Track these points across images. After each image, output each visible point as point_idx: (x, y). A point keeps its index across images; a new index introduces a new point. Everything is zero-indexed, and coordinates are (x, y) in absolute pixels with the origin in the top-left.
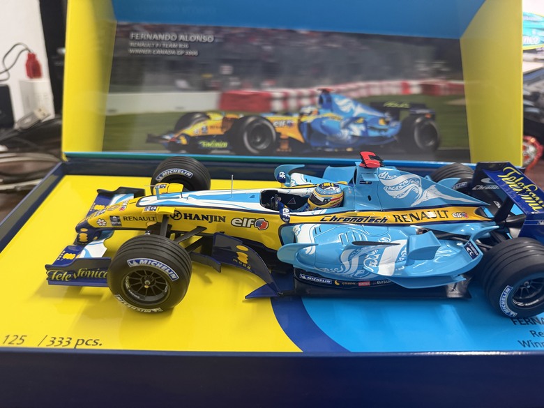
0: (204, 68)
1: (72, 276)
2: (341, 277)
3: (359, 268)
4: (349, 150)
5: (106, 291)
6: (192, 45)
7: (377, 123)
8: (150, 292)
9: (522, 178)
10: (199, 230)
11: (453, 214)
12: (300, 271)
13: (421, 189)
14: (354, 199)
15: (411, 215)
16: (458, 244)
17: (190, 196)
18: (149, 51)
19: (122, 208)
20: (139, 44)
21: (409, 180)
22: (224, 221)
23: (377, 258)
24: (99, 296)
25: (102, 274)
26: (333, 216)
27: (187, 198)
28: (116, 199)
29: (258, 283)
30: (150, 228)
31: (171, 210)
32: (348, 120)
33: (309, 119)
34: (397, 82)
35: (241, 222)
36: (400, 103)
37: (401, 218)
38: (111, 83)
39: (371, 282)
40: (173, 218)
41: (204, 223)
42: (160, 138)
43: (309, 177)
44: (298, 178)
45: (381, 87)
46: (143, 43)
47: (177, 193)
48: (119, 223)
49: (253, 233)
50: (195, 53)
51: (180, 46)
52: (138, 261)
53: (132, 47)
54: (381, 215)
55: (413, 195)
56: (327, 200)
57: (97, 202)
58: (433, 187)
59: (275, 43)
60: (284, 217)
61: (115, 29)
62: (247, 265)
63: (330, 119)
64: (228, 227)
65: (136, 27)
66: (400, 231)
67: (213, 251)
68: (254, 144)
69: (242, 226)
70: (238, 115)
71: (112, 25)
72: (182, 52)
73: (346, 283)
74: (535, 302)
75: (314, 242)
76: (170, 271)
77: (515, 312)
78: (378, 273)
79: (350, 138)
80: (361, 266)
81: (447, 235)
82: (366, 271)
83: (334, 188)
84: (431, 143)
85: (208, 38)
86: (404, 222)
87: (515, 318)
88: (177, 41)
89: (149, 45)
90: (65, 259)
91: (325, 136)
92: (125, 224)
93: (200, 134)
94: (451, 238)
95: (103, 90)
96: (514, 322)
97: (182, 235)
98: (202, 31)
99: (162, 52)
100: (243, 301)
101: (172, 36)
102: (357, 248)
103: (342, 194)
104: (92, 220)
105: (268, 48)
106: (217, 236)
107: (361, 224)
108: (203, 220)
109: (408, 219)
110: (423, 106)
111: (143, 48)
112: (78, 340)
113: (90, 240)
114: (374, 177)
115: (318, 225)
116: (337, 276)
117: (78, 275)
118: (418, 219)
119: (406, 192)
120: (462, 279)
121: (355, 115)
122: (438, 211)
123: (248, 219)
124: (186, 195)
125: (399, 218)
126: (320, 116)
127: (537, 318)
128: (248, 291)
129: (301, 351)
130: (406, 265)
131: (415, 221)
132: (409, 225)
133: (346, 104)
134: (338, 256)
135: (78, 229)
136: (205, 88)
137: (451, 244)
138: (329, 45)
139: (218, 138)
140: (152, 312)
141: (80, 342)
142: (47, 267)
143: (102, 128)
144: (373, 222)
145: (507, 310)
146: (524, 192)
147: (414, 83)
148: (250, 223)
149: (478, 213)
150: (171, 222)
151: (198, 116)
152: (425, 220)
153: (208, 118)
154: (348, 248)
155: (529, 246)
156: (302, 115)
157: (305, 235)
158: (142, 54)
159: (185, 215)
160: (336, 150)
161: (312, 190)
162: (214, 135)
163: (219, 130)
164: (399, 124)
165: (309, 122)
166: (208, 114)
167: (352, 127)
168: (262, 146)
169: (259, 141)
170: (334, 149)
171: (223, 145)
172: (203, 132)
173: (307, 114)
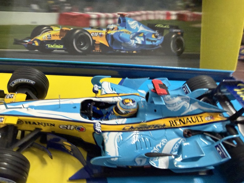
4: (134, 52)
7: (151, 36)
13: (188, 104)
14: (145, 111)
21: (182, 99)
22: (54, 126)
27: (27, 108)
32: (134, 34)
34: (164, 12)
36: (164, 25)
41: (40, 126)
44: (106, 87)
45: (154, 14)
49: (75, 133)
54: (161, 122)
55: (183, 108)
56: (127, 112)
62: (71, 152)
63: (124, 33)
68: (79, 47)
69: (67, 129)
70: (69, 28)
78: (159, 167)
79: (135, 45)
93: (47, 39)
107: (149, 130)
114: (161, 100)
119: (179, 107)
121: (138, 31)
126: (119, 31)
132: (178, 128)
136: (49, 10)
139: (58, 42)
147: (173, 13)
151: (45, 28)
156: (108, 29)
159: (26, 122)
162: (55, 40)
163: (58, 37)
164: (163, 37)
165: (112, 34)
166: (51, 27)
167: (137, 38)
168: (84, 47)
169: (82, 44)
170: (126, 51)
171: (60, 47)
172: (48, 38)
173: (111, 29)
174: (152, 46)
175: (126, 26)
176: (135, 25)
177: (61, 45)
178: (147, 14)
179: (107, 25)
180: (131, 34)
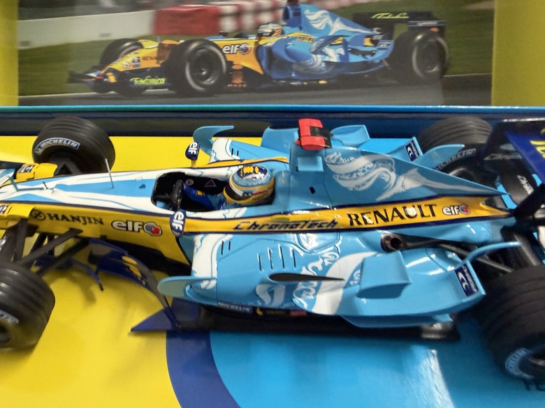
4: (322, 82)
7: (362, 43)
11: (445, 209)
13: (393, 175)
14: (289, 192)
16: (450, 256)
17: (57, 185)
22: (102, 223)
23: (315, 285)
26: (252, 221)
32: (321, 41)
33: (269, 42)
35: (125, 225)
36: (395, 14)
41: (77, 225)
42: (84, 76)
49: (145, 238)
54: (329, 216)
55: (380, 185)
56: (247, 194)
58: (413, 171)
62: (142, 279)
63: (298, 40)
66: (356, 239)
69: (127, 230)
70: (177, 39)
73: (272, 312)
75: (215, 275)
78: (314, 310)
79: (323, 65)
81: (429, 241)
84: (435, 69)
86: (364, 226)
108: (73, 221)
114: (315, 163)
119: (369, 180)
121: (331, 34)
126: (285, 37)
132: (371, 230)
134: (251, 290)
139: (154, 73)
144: (316, 228)
148: (136, 226)
151: (127, 44)
153: (141, 46)
159: (50, 215)
160: (305, 83)
162: (147, 68)
163: (155, 61)
164: (392, 43)
165: (269, 44)
166: (140, 41)
167: (328, 50)
168: (209, 80)
169: (204, 73)
170: (302, 81)
171: (159, 81)
172: (134, 64)
173: (268, 34)
174: (366, 65)
175: (302, 25)
176: (322, 19)
177: (161, 77)
179: (258, 25)
180: (314, 41)
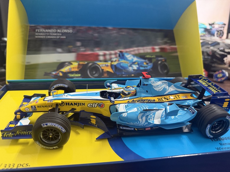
0: (69, 43)
1: (14, 135)
2: (138, 126)
3: (146, 122)
4: (133, 75)
5: (31, 140)
6: (63, 34)
7: (143, 64)
8: (52, 139)
9: (207, 81)
10: (73, 110)
11: (181, 97)
12: (119, 125)
13: (168, 87)
14: (141, 92)
15: (165, 98)
16: (185, 109)
17: (68, 95)
18: (44, 37)
19: (37, 102)
20: (40, 34)
21: (162, 83)
22: (84, 105)
23: (153, 117)
24: (27, 143)
25: (29, 133)
26: (132, 100)
27: (67, 96)
28: (33, 99)
29: (101, 132)
30: (50, 110)
31: (60, 102)
32: (131, 63)
33: (115, 63)
34: (150, 47)
35: (92, 105)
36: (152, 56)
37: (161, 99)
38: (27, 50)
39: (151, 128)
40: (60, 105)
41: (75, 107)
42: (50, 73)
43: (120, 85)
44: (115, 86)
45: (143, 49)
46: (41, 33)
47: (62, 94)
48: (36, 109)
49: (98, 110)
50: (65, 37)
51: (58, 34)
52: (47, 124)
53: (37, 35)
54: (152, 98)
55: (165, 90)
56: (129, 93)
57: (24, 101)
58: (173, 86)
59: (99, 33)
60: (112, 101)
61: (29, 28)
62: (96, 125)
63: (124, 63)
64: (86, 108)
65: (38, 27)
66: (161, 105)
67: (79, 119)
68: (92, 75)
69: (92, 107)
70: (85, 62)
71: (27, 26)
72: (59, 37)
73: (140, 129)
74: (219, 131)
75: (126, 111)
76: (62, 128)
77: (212, 135)
78: (154, 123)
79: (132, 70)
80: (146, 121)
81: (180, 105)
82: (149, 123)
83: (132, 88)
84: (166, 71)
85: (70, 31)
86: (162, 101)
87: (212, 138)
88: (56, 32)
89: (44, 34)
90: (10, 127)
91: (122, 70)
92: (38, 109)
93: (68, 71)
94: (182, 107)
95: (24, 54)
96: (212, 140)
97: (65, 113)
98: (67, 28)
99: (50, 37)
100: (95, 141)
101: (54, 31)
102: (145, 112)
103: (135, 91)
104: (22, 109)
105: (96, 35)
106: (81, 112)
107: (144, 103)
108: (74, 105)
109: (163, 99)
110: (161, 57)
111: (41, 35)
112: (18, 165)
113: (21, 118)
114: (149, 82)
115: (127, 104)
116: (137, 126)
117: (17, 134)
118: (168, 99)
119: (162, 88)
120: (189, 124)
121: (134, 61)
122: (175, 96)
123: (95, 103)
124: (66, 94)
125: (160, 99)
126: (120, 62)
127: (221, 138)
128: (97, 136)
129: (124, 160)
130: (165, 119)
131: (167, 100)
132: (164, 102)
133: (130, 57)
134: (137, 117)
135: (16, 113)
136: (69, 51)
137: (182, 110)
138: (121, 33)
139: (76, 72)
140: (54, 149)
141: (19, 165)
142: (2, 131)
143: (24, 70)
144: (149, 102)
145: (209, 135)
146: (209, 86)
147: (157, 47)
148: (96, 105)
149: (191, 96)
150: (59, 107)
151: (67, 63)
152: (170, 100)
153: (72, 64)
154: (141, 112)
155: (214, 107)
156: (112, 61)
157: (121, 108)
158: (41, 38)
159: (66, 103)
160: (127, 76)
161: (122, 90)
163: (77, 69)
164: (152, 64)
167: (133, 66)
168: (96, 75)
173: (114, 61)
174: (145, 70)
175: (125, 58)
177: (79, 74)
178: (138, 50)
180: (129, 63)
